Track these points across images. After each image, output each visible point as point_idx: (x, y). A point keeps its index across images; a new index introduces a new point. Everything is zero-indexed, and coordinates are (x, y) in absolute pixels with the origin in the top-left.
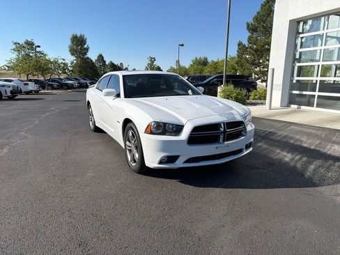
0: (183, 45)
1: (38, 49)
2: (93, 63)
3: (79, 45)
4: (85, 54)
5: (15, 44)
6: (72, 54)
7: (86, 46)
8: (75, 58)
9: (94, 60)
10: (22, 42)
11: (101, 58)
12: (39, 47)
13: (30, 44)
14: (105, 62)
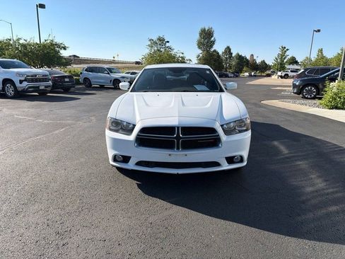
0: (319, 31)
1: (168, 45)
2: (219, 56)
3: (206, 38)
4: (211, 46)
5: (150, 40)
6: (199, 48)
7: (212, 39)
8: (201, 52)
9: (220, 53)
10: (155, 38)
11: (228, 50)
12: (168, 42)
13: (161, 40)
14: (232, 54)
